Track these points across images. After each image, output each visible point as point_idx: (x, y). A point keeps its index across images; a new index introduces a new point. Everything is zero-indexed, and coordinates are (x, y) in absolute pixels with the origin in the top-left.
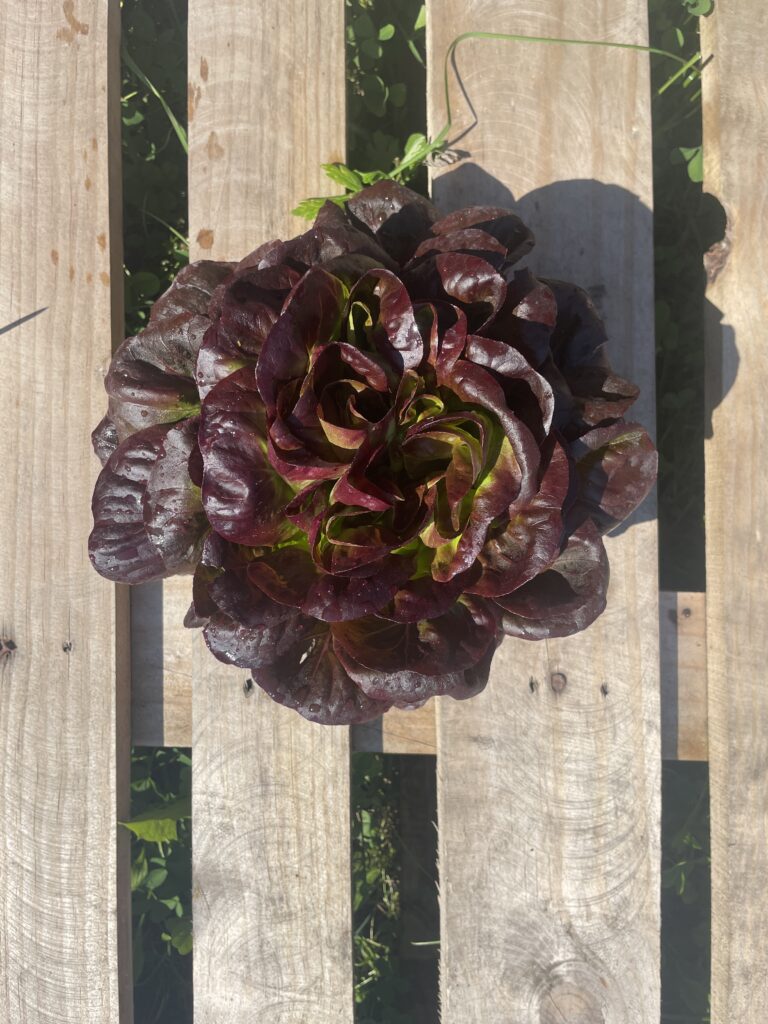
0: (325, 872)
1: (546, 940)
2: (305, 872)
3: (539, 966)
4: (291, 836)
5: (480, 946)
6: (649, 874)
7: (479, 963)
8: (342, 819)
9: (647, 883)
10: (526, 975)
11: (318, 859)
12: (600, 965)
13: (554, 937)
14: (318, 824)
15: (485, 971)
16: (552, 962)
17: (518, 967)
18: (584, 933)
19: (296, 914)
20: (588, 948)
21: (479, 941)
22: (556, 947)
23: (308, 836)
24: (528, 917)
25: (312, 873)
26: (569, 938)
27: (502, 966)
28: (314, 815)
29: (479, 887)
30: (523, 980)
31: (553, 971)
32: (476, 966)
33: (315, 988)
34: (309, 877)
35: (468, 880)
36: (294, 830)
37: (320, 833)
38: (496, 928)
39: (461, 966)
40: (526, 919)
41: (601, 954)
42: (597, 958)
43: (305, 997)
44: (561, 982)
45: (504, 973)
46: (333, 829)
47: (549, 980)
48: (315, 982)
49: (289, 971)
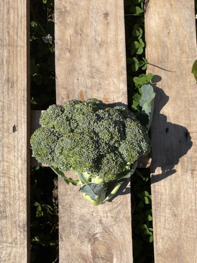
0: (18, 202)
1: (92, 225)
2: (12, 202)
3: (90, 234)
4: (7, 190)
5: (70, 227)
6: (127, 202)
7: (70, 233)
8: (24, 185)
9: (126, 205)
10: (86, 237)
11: (16, 198)
12: (111, 234)
13: (95, 224)
14: (16, 186)
15: (72, 236)
16: (95, 233)
17: (83, 234)
18: (106, 223)
19: (8, 217)
20: (107, 228)
21: (70, 225)
22: (96, 228)
23: (13, 190)
24: (87, 217)
25: (14, 203)
26: (100, 224)
27: (78, 234)
28: (15, 183)
29: (70, 207)
30: (85, 239)
31: (95, 236)
32: (69, 234)
33: (15, 242)
34: (13, 204)
35: (66, 204)
36: (8, 188)
37: (17, 189)
38: (76, 221)
39: (64, 234)
40: (86, 218)
41: (111, 230)
42: (110, 231)
43: (11, 245)
44: (98, 240)
45: (79, 237)
46: (21, 188)
47: (94, 239)
48: (15, 240)
49: (6, 236)
